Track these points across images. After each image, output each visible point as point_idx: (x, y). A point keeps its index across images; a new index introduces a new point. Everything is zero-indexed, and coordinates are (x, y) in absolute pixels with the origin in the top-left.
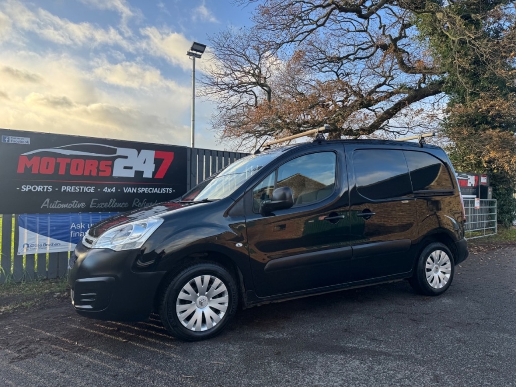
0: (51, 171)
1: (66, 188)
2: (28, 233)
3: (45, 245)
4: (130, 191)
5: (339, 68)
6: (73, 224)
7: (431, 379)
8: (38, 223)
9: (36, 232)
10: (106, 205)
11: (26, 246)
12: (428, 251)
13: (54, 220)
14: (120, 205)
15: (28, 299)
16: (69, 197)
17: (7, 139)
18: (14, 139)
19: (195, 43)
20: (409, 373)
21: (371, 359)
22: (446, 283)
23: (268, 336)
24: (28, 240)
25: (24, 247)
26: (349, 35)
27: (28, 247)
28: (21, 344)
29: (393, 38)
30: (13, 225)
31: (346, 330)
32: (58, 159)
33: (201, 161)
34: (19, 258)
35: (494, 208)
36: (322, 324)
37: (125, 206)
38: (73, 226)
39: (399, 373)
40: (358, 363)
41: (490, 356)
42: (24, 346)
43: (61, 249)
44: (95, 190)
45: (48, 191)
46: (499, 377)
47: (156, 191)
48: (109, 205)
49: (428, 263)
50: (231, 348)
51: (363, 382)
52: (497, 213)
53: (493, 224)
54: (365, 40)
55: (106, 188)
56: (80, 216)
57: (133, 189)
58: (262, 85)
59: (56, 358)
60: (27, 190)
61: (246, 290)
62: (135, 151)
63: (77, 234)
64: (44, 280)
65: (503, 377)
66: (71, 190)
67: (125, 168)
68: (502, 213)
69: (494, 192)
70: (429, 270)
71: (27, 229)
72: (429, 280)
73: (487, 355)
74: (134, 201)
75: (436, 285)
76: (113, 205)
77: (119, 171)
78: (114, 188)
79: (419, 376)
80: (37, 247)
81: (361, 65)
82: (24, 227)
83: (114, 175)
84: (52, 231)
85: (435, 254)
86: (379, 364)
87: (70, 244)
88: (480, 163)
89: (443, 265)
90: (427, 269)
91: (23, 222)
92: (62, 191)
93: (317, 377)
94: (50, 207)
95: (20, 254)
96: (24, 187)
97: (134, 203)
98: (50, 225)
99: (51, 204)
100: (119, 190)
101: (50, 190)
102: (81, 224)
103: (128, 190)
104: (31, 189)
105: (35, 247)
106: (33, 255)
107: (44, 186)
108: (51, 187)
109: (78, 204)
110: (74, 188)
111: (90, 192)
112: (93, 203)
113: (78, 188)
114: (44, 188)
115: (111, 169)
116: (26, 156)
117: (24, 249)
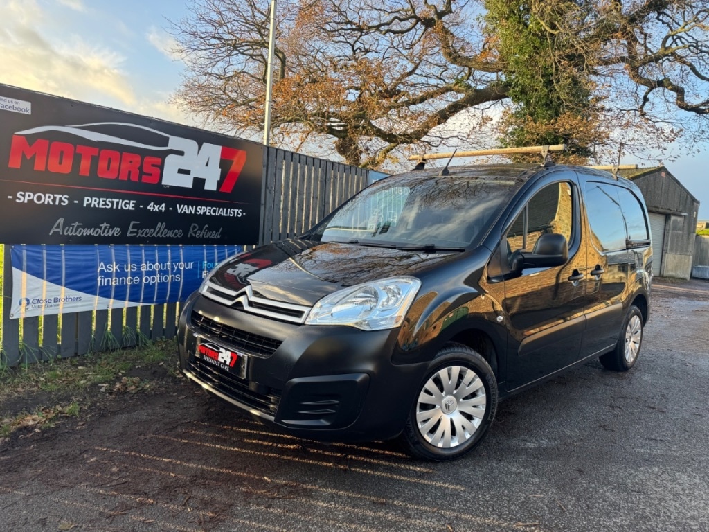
0: (66, 169)
1: (90, 199)
2: (27, 279)
3: (57, 300)
4: (187, 211)
5: (357, 40)
6: (102, 263)
8: (45, 261)
9: (42, 277)
10: (150, 232)
11: (24, 302)
12: (630, 316)
13: (72, 257)
14: (170, 234)
16: (94, 217)
22: (635, 355)
24: (29, 291)
25: (20, 304)
27: (28, 304)
29: (439, 11)
33: (280, 169)
34: (11, 324)
37: (178, 236)
38: (102, 267)
43: (81, 306)
44: (136, 206)
45: (62, 204)
47: (221, 212)
48: (155, 234)
49: (627, 332)
55: (152, 204)
56: (112, 250)
57: (190, 207)
60: (26, 201)
62: (194, 144)
63: (108, 281)
64: (57, 361)
66: (98, 204)
67: (181, 171)
70: (627, 340)
71: (27, 272)
72: (626, 352)
74: (192, 228)
75: (630, 359)
76: (161, 234)
77: (171, 178)
78: (164, 205)
80: (44, 304)
82: (20, 268)
83: (164, 182)
84: (68, 276)
85: (633, 320)
87: (97, 297)
91: (20, 259)
92: (85, 205)
94: (65, 234)
95: (15, 317)
96: (21, 195)
97: (191, 231)
98: (66, 265)
99: (67, 228)
100: (171, 209)
101: (64, 202)
102: (114, 263)
103: (184, 209)
104: (33, 199)
105: (40, 304)
106: (37, 317)
107: (55, 195)
108: (67, 197)
109: (109, 229)
110: (103, 201)
111: (129, 209)
112: (132, 228)
113: (109, 201)
114: (55, 198)
115: (159, 171)
116: (24, 138)
117: (20, 307)
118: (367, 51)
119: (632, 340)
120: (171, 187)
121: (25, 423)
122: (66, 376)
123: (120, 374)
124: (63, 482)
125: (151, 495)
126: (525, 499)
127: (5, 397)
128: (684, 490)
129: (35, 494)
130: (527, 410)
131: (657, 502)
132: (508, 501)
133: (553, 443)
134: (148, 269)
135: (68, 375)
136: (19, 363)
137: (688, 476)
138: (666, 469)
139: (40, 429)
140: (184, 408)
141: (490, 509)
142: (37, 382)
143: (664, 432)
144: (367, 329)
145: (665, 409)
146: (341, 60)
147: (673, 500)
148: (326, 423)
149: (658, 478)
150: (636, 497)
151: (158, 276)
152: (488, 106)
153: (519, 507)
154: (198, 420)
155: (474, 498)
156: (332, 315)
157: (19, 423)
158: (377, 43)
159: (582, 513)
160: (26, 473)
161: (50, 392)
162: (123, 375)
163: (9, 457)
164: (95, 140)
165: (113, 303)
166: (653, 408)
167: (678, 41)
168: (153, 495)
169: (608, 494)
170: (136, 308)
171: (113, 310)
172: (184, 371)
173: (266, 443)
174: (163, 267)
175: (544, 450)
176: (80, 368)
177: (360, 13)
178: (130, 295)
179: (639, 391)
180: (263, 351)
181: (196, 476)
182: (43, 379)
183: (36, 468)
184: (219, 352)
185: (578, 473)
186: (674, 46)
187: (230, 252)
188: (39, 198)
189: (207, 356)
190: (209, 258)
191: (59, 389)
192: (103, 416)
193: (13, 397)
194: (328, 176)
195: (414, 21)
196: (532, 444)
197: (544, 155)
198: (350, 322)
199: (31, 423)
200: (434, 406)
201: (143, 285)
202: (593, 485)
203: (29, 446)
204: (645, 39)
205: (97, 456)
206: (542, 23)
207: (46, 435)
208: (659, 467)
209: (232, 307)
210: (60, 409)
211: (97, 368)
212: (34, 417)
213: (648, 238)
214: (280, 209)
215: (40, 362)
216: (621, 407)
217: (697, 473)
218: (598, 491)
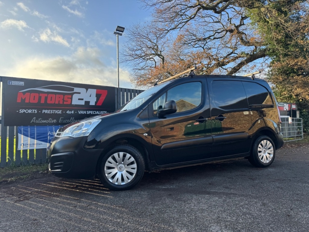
0: (36, 101)
1: (45, 110)
2: (23, 137)
3: (34, 144)
5: (205, 45)
6: (50, 132)
7: (261, 205)
8: (29, 131)
9: (28, 137)
10: (68, 121)
11: (22, 145)
12: (259, 141)
13: (38, 130)
15: (24, 174)
16: (46, 116)
17: (11, 83)
18: (15, 83)
19: (118, 27)
20: (248, 202)
21: (225, 196)
22: (270, 160)
23: (164, 187)
24: (23, 142)
25: (21, 145)
26: (210, 25)
27: (24, 145)
28: (20, 194)
29: (236, 25)
30: (15, 132)
31: (210, 184)
32: (40, 94)
33: (123, 96)
34: (18, 152)
35: (301, 124)
36: (196, 181)
39: (241, 202)
40: (217, 198)
41: (296, 194)
42: (22, 195)
43: (43, 146)
44: (62, 112)
45: (35, 113)
46: (302, 203)
47: (98, 113)
48: (70, 121)
49: (260, 148)
50: (142, 193)
51: (220, 206)
52: (303, 126)
53: (301, 133)
54: (219, 28)
55: (68, 111)
56: (54, 127)
57: (84, 111)
58: (159, 55)
59: (41, 200)
60: (23, 112)
61: (150, 161)
62: (85, 90)
63: (52, 138)
64: (33, 165)
65: (304, 203)
66: (48, 112)
67: (79, 99)
68: (306, 126)
69: (300, 114)
70: (260, 152)
71: (23, 135)
72: (260, 158)
73: (295, 194)
75: (265, 161)
76: (73, 121)
77: (75, 101)
78: (73, 111)
79: (254, 204)
80: (29, 145)
81: (218, 42)
82: (21, 134)
83: (73, 103)
84: (37, 136)
85: (264, 142)
86: (230, 199)
87: (48, 144)
88: (291, 96)
89: (268, 149)
90: (259, 151)
91: (21, 131)
92: (43, 113)
93: (193, 205)
94: (36, 122)
95: (19, 150)
96: (21, 110)
98: (36, 132)
99: (37, 120)
100: (76, 112)
102: (54, 132)
103: (81, 112)
104: (25, 112)
105: (27, 146)
106: (27, 150)
108: (36, 110)
109: (52, 120)
110: (50, 111)
111: (59, 113)
112: (61, 120)
113: (52, 111)
114: (32, 111)
115: (71, 100)
116: (22, 93)
118: (210, 49)
120: (76, 105)
136: (20, 165)
139: (10, 181)
148: (61, 170)
164: (46, 91)
188: (27, 111)
195: (225, 32)
200: (114, 168)
212: (12, 178)
215: (27, 165)
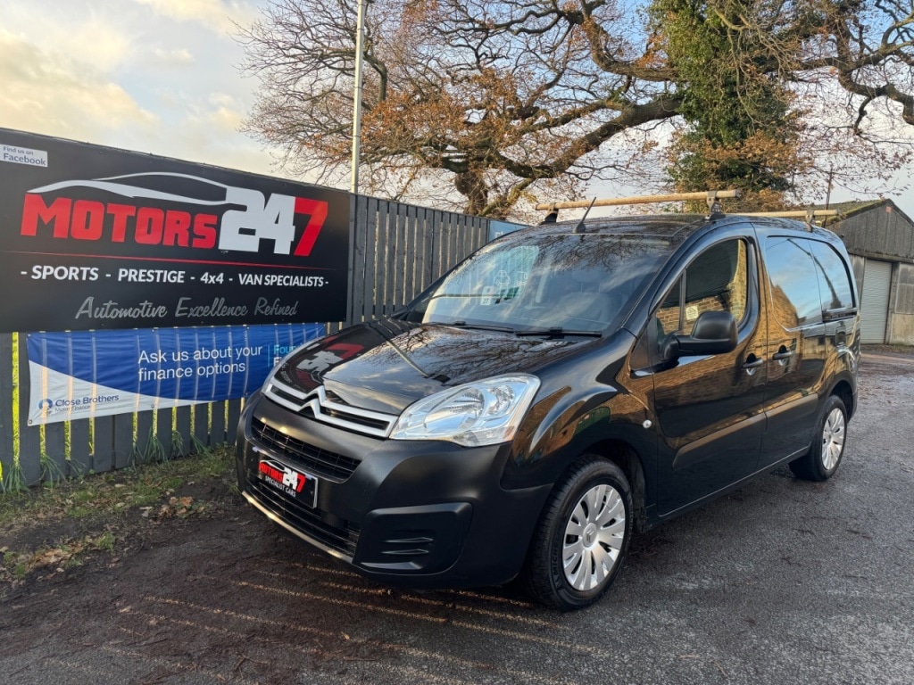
0: (94, 234)
1: (126, 271)
2: (49, 376)
3: (87, 400)
4: (251, 281)
5: (482, 43)
6: (144, 352)
8: (71, 352)
9: (67, 373)
10: (205, 311)
11: (46, 405)
12: (829, 410)
13: (104, 346)
14: (231, 312)
18: (11, 153)
22: (837, 459)
24: (51, 390)
25: (41, 407)
27: (51, 406)
30: (16, 355)
32: (110, 205)
33: (372, 223)
34: (30, 433)
37: (241, 313)
38: (144, 356)
43: (120, 407)
44: (186, 277)
45: (91, 278)
47: (297, 281)
48: (211, 312)
49: (826, 430)
55: (206, 274)
56: (156, 334)
57: (256, 277)
60: (44, 277)
62: (259, 195)
63: (152, 375)
66: (137, 277)
67: (243, 231)
70: (825, 441)
71: (48, 367)
72: (824, 457)
74: (259, 303)
75: (829, 464)
76: (220, 312)
78: (222, 275)
80: (70, 406)
82: (40, 363)
83: (221, 246)
84: (100, 369)
85: (833, 415)
87: (139, 395)
91: (38, 350)
92: (120, 279)
94: (95, 317)
95: (34, 424)
96: (38, 269)
97: (258, 308)
98: (98, 356)
99: (98, 309)
100: (231, 280)
101: (93, 276)
102: (160, 351)
103: (247, 279)
104: (53, 275)
105: (65, 407)
106: (62, 423)
107: (82, 268)
108: (97, 269)
109: (152, 308)
110: (143, 273)
111: (176, 283)
112: (182, 306)
113: (151, 273)
114: (81, 272)
115: (215, 232)
116: (40, 196)
117: (41, 411)
118: (494, 57)
119: (832, 440)
120: (231, 252)
121: (45, 560)
122: (100, 498)
123: (168, 493)
124: (87, 639)
125: (195, 657)
126: (675, 660)
127: (22, 526)
128: (886, 647)
129: (52, 656)
130: (688, 537)
131: (849, 665)
132: (653, 664)
133: (718, 583)
134: (204, 357)
135: (101, 495)
136: (43, 481)
137: (895, 628)
138: (866, 618)
139: (63, 568)
140: (246, 538)
141: (628, 675)
142: (63, 505)
143: (867, 565)
144: (470, 444)
145: (872, 534)
146: (461, 69)
147: (871, 662)
148: (417, 567)
149: (853, 631)
150: (821, 658)
151: (217, 366)
152: (652, 126)
153: (666, 673)
154: (262, 556)
155: (608, 659)
156: (425, 426)
157: (38, 561)
158: (508, 45)
159: (749, 680)
160: (42, 627)
161: (79, 519)
162: (172, 494)
163: (23, 606)
164: (131, 196)
165: (159, 402)
166: (856, 533)
167: (905, 34)
168: (199, 658)
169: (784, 653)
170: (189, 407)
171: (159, 410)
172: (244, 494)
173: (345, 587)
174: (223, 354)
175: (706, 592)
176: (117, 486)
177: (485, 8)
178: (182, 391)
179: (838, 509)
180: (337, 473)
181: (254, 631)
182: (70, 501)
183: (55, 620)
184: (283, 473)
185: (747, 625)
186: (899, 42)
187: (309, 332)
188: (61, 273)
189: (270, 477)
190: (282, 341)
191: (90, 514)
192: (144, 549)
193: (31, 526)
194: (436, 231)
195: (555, 16)
196: (691, 584)
197: (710, 203)
198: (447, 436)
199: (53, 560)
201: (197, 378)
202: (766, 641)
203: (49, 591)
204: (861, 33)
205: (132, 603)
206: (721, 16)
207: (70, 576)
208: (856, 615)
209: (300, 413)
210: (90, 541)
211: (138, 486)
212: (57, 552)
213: (854, 305)
214: (373, 274)
215: (68, 479)
216: (813, 530)
217: (906, 624)
218: (772, 651)
